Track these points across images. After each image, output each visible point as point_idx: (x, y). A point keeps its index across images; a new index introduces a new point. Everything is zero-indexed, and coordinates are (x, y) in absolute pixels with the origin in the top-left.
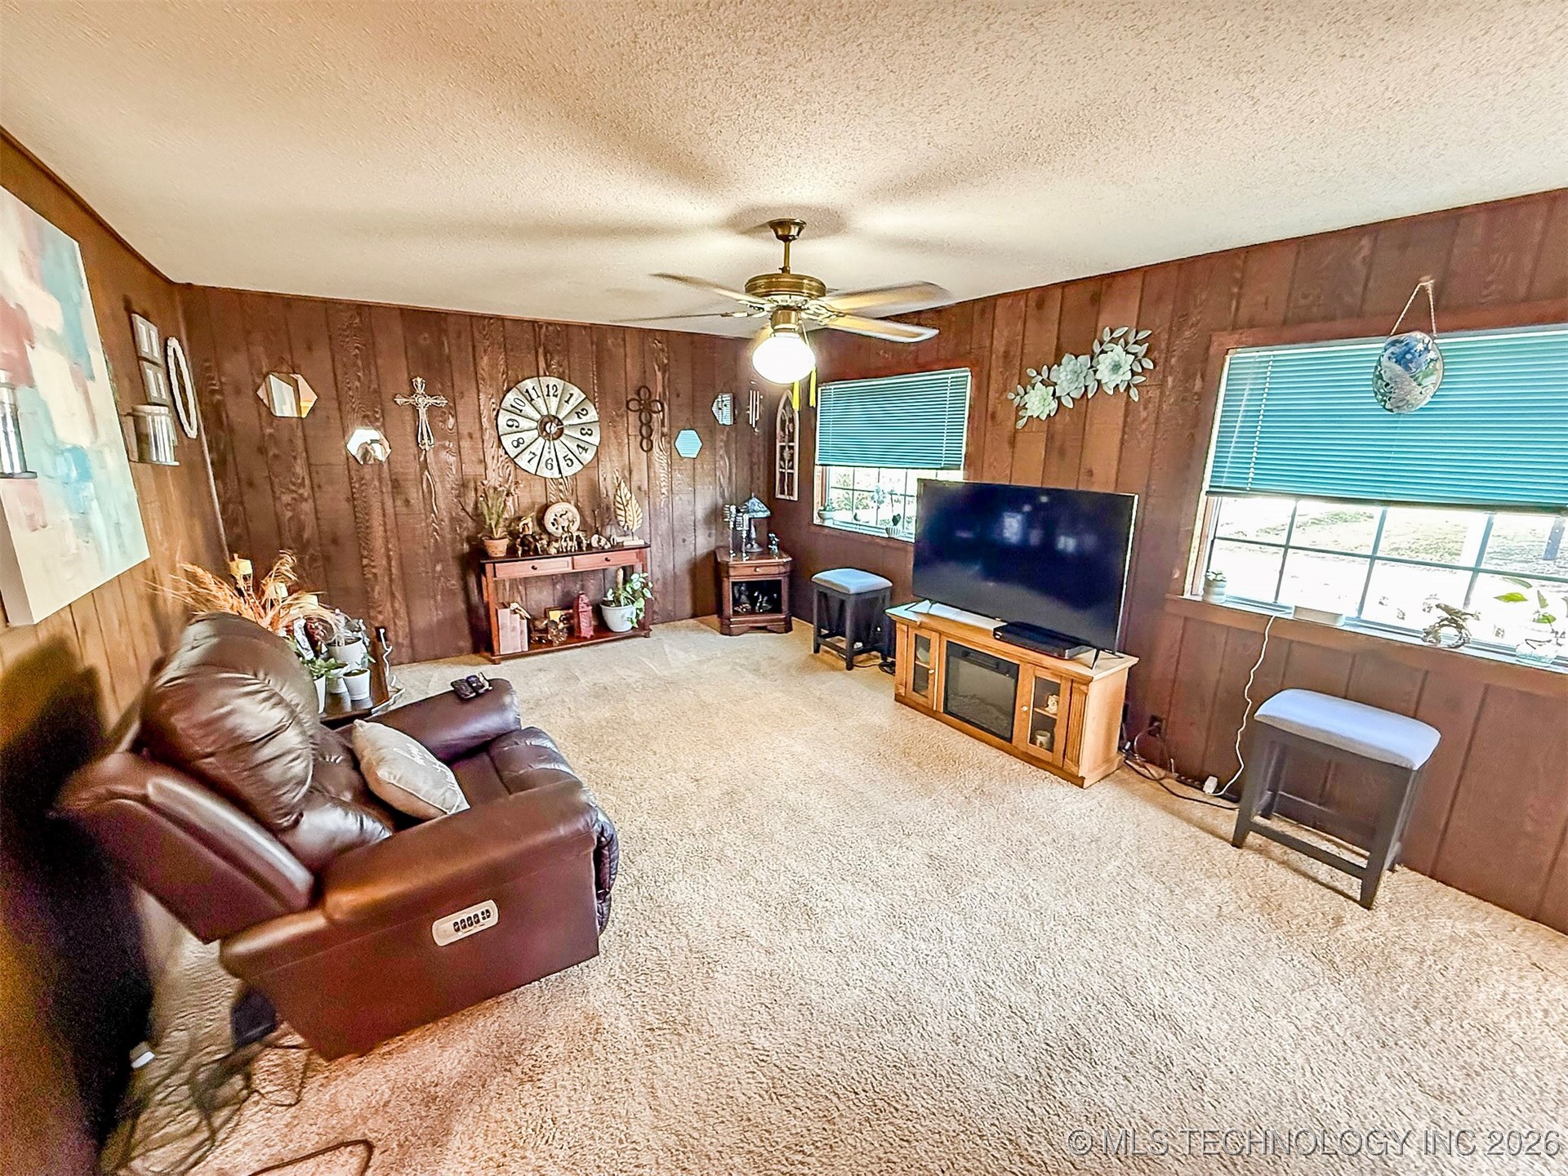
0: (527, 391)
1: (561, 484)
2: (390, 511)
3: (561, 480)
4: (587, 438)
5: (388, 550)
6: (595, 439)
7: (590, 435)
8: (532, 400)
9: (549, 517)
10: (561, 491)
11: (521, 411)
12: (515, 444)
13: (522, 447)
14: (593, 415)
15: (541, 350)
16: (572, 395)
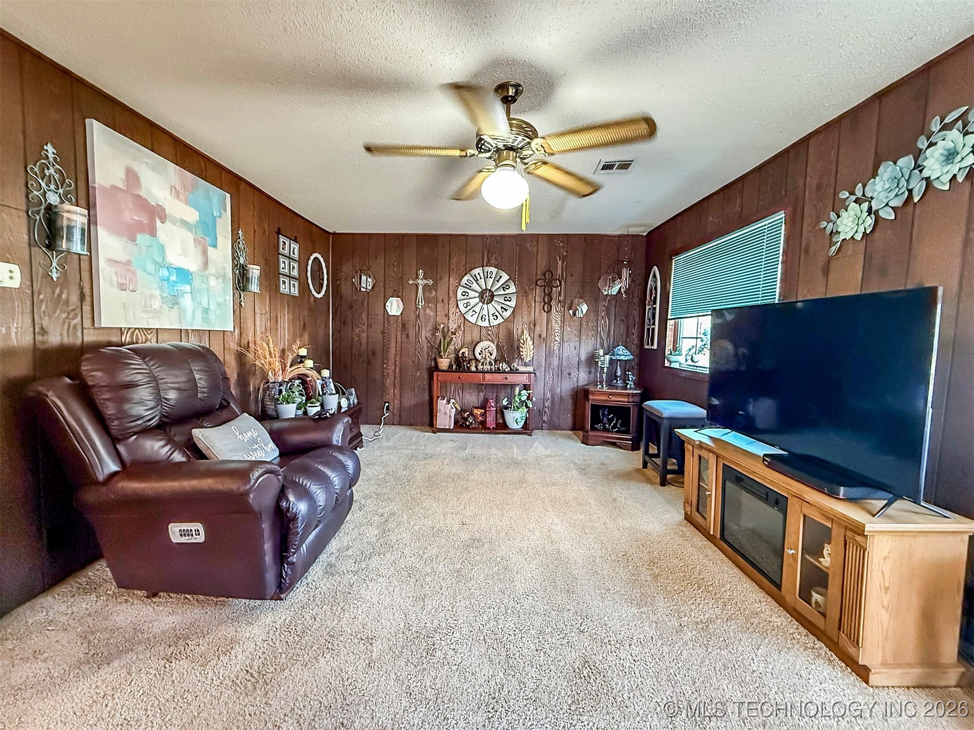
0: (475, 275)
1: (490, 330)
2: (399, 340)
3: (490, 328)
4: (507, 303)
5: (396, 361)
6: (513, 303)
7: (510, 301)
8: (478, 280)
9: (478, 350)
10: (489, 335)
11: (470, 287)
12: (465, 305)
13: (469, 308)
14: (513, 289)
15: (486, 253)
16: (501, 277)
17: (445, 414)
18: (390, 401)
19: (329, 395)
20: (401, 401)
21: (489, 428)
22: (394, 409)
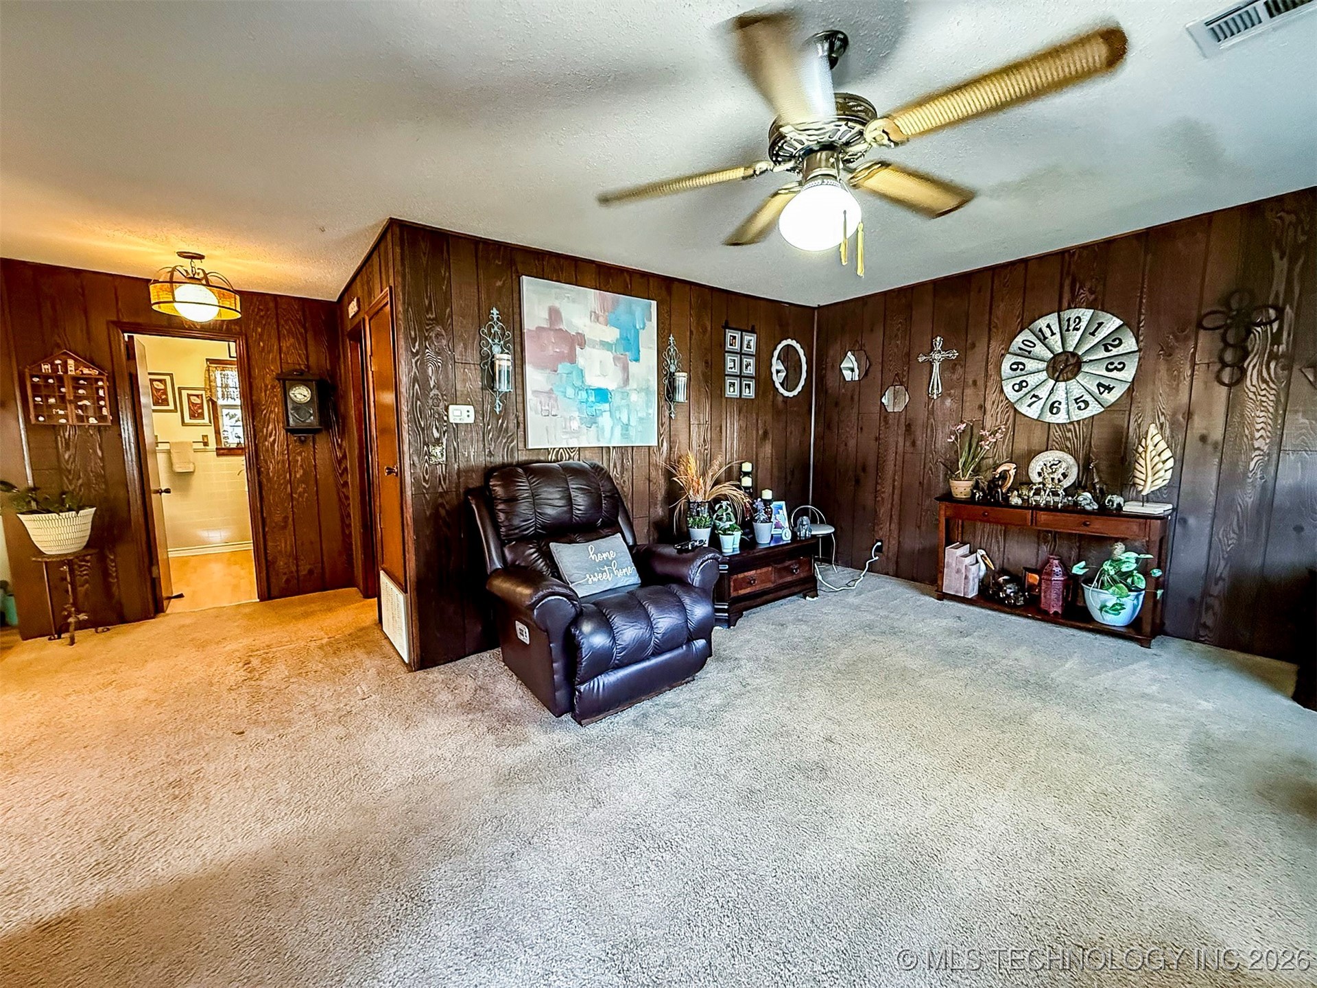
0: (1041, 330)
1: (1070, 430)
2: (900, 449)
3: (1071, 427)
4: (1115, 374)
5: (894, 481)
6: (1128, 374)
7: (1120, 370)
8: (1045, 338)
9: (1036, 466)
10: (1068, 439)
11: (1030, 352)
12: (1017, 387)
13: (1025, 390)
14: (1130, 344)
15: (1067, 283)
16: (1100, 324)
17: (958, 571)
18: (883, 539)
19: (762, 522)
20: (899, 542)
21: (1046, 613)
22: (888, 551)
